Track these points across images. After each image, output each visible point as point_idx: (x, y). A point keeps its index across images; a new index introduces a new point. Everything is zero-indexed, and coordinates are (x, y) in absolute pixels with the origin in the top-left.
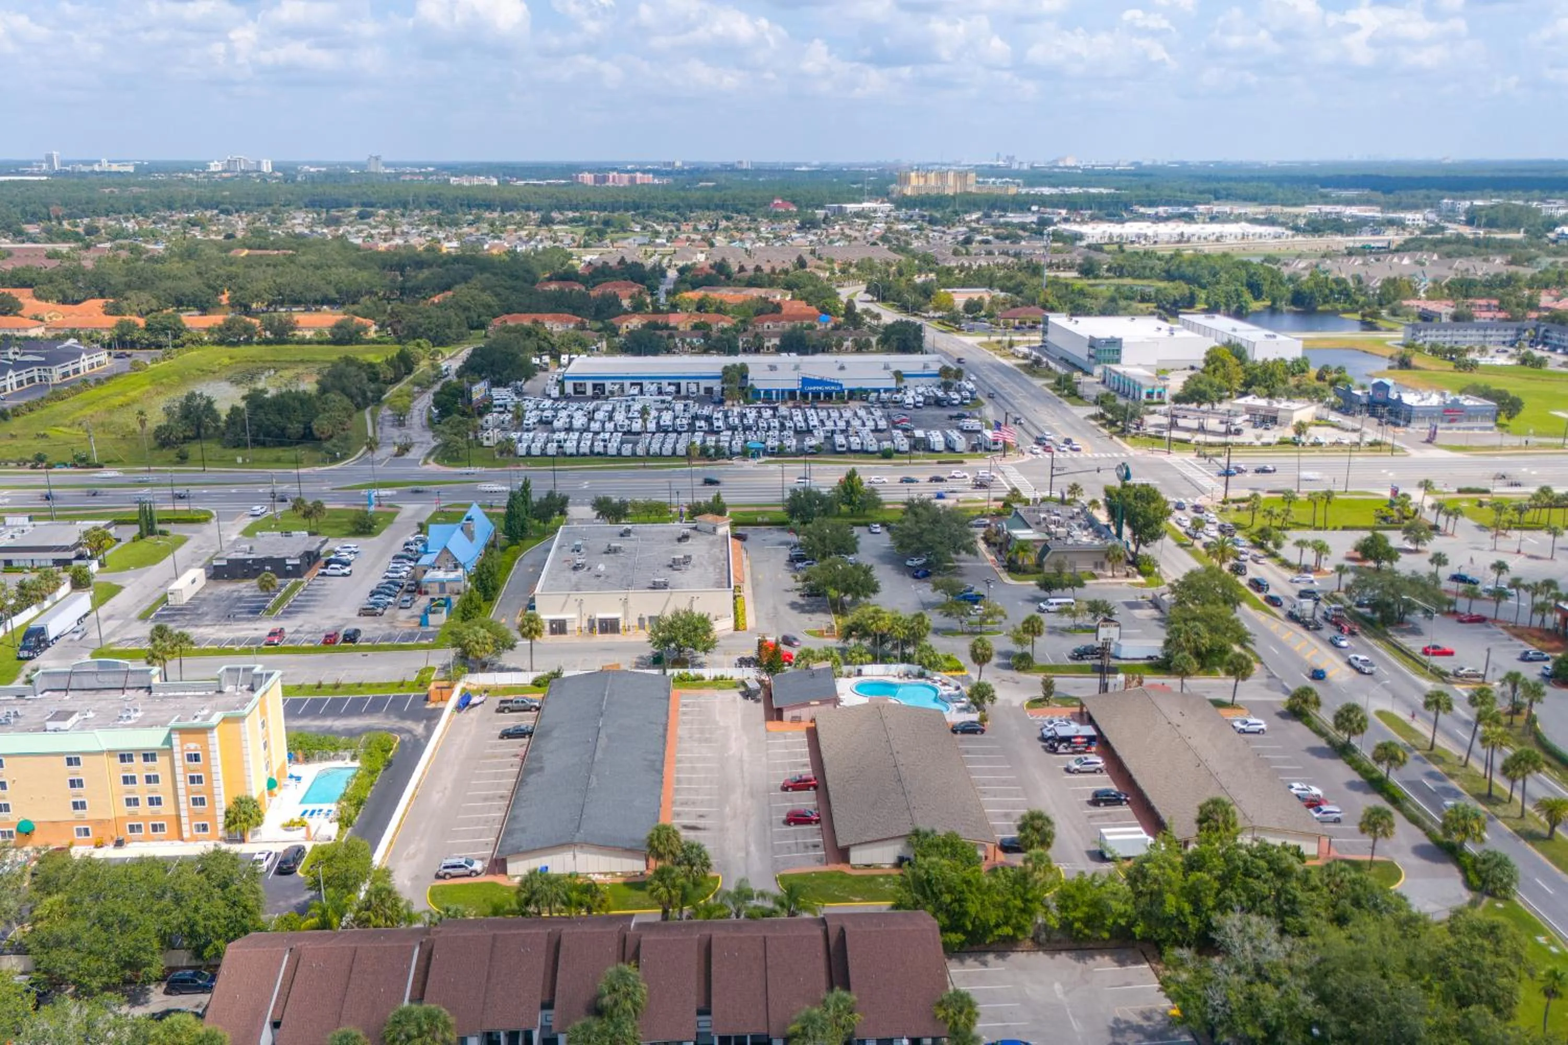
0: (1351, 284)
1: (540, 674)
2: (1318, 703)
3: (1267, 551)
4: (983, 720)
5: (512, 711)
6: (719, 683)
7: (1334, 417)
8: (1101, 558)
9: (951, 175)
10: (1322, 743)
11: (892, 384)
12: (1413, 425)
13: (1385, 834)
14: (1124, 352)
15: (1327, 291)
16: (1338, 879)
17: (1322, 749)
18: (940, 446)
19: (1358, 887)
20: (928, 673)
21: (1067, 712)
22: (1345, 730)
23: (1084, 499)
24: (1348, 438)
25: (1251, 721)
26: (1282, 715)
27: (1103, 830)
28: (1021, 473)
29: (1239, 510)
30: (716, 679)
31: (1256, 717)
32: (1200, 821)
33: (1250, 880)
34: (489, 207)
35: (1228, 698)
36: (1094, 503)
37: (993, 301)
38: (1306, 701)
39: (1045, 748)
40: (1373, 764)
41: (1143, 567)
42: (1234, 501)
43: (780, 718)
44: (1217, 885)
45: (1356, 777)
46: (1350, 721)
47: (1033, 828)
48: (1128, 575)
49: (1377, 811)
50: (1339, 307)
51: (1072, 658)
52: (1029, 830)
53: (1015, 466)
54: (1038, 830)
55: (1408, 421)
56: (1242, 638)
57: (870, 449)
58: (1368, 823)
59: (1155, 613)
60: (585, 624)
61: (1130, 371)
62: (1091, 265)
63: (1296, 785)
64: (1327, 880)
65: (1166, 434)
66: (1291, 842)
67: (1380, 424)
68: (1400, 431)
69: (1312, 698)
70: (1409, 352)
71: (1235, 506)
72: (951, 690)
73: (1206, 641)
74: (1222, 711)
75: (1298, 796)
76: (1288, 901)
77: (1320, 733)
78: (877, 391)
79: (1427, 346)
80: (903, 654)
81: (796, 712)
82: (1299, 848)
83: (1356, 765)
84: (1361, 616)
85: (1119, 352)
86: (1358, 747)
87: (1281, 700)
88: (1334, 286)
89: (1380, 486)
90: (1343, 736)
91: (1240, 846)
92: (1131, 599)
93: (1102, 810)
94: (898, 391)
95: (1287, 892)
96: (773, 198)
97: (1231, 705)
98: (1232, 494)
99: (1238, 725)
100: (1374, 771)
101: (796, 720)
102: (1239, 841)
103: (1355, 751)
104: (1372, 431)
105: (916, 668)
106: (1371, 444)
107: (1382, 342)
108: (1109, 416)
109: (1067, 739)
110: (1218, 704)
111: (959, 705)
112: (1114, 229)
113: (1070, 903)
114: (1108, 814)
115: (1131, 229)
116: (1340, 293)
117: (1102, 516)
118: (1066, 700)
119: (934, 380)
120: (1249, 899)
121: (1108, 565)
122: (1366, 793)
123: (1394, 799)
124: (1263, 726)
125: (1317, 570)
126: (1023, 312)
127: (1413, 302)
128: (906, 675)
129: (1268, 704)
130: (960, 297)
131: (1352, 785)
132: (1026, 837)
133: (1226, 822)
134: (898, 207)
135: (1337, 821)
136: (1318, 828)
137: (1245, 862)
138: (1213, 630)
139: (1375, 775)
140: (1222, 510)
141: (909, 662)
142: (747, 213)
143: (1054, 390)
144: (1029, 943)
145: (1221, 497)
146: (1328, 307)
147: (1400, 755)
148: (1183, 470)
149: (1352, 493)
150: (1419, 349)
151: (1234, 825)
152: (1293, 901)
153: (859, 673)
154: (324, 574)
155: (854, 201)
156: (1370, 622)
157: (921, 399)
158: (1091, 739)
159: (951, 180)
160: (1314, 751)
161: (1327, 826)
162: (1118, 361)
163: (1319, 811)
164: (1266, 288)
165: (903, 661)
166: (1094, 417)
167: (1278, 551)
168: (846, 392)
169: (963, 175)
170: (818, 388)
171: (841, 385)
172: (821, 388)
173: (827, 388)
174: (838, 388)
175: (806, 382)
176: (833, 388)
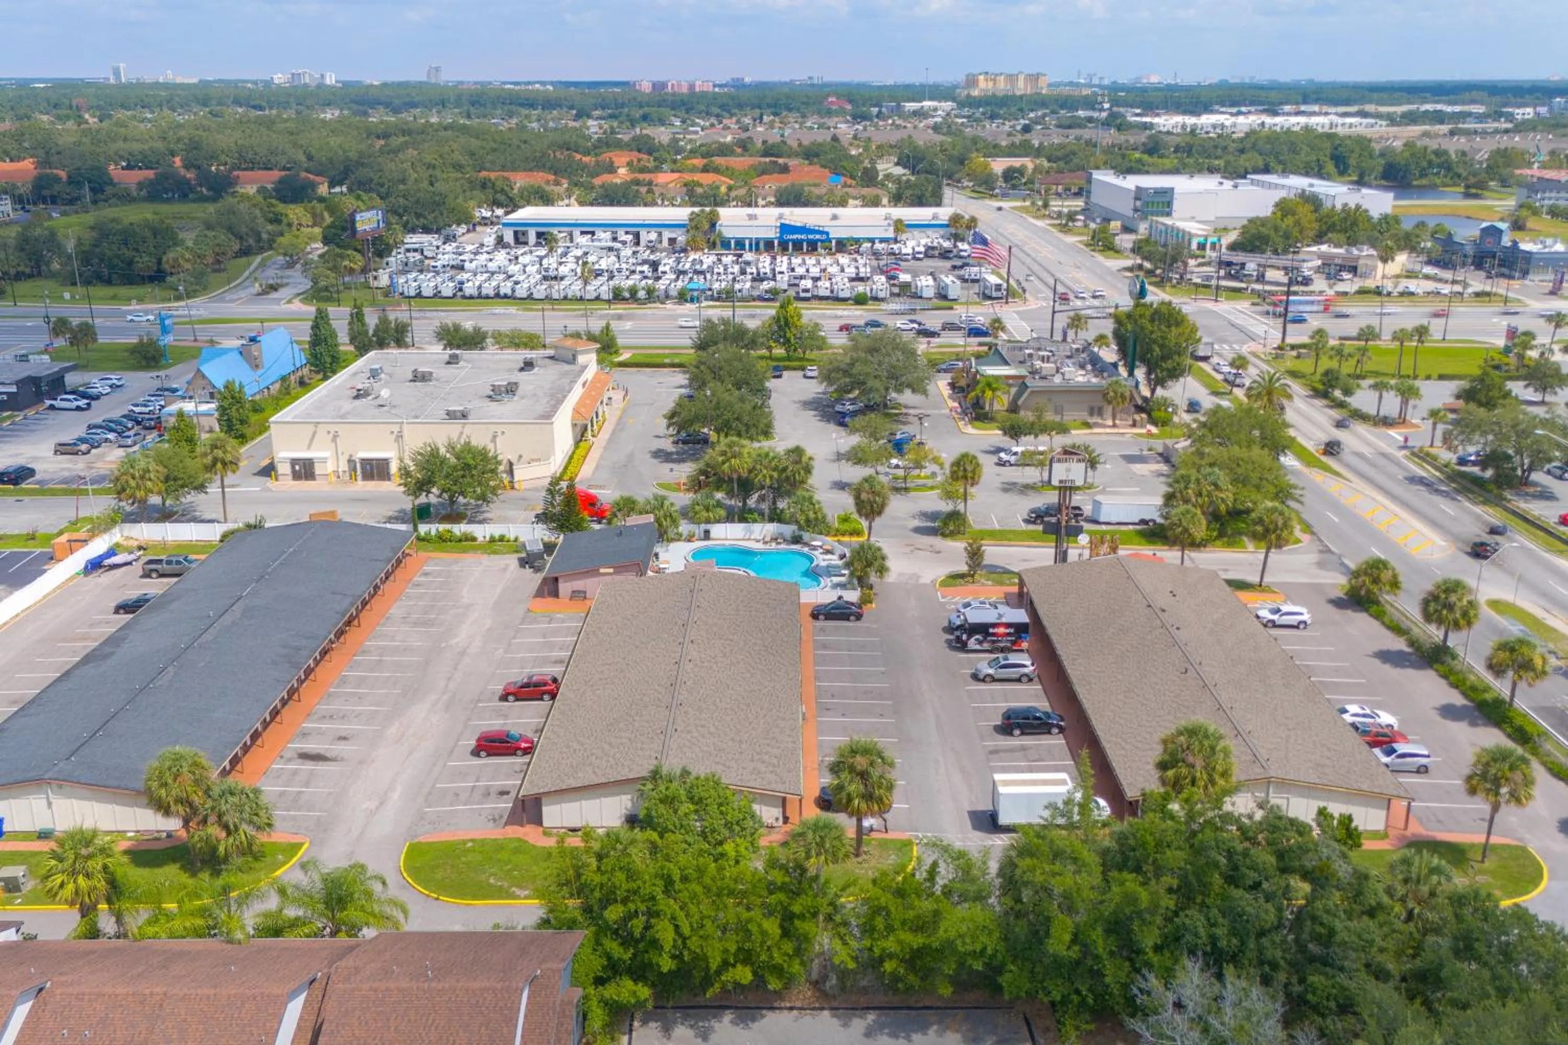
0: (1453, 156)
1: (237, 525)
2: (1395, 584)
3: (1333, 400)
4: (865, 600)
5: (162, 575)
6: (497, 544)
7: (1429, 270)
8: (1098, 401)
9: (1021, 78)
10: (1399, 644)
11: (890, 234)
12: (1530, 277)
13: (1515, 797)
14: (1176, 205)
15: (1425, 164)
16: (1425, 889)
17: (1401, 653)
18: (929, 293)
19: (1467, 911)
20: (806, 536)
21: (996, 593)
22: (1440, 621)
23: (1089, 334)
24: (1446, 289)
25: (1285, 608)
26: (1338, 603)
27: (998, 777)
28: (1022, 319)
29: (1298, 357)
30: (492, 540)
31: (1295, 603)
32: (1163, 766)
33: (1237, 893)
34: (532, 106)
35: (1254, 579)
36: (1101, 339)
37: (1036, 169)
38: (1376, 581)
39: (949, 642)
40: (1489, 678)
41: (1156, 414)
42: (1293, 347)
43: (555, 594)
44: (1169, 902)
45: (1457, 699)
46: (1450, 607)
47: (852, 769)
48: (1134, 425)
49: (1499, 756)
50: (1438, 181)
51: (1027, 521)
52: (845, 775)
53: (1017, 313)
54: (863, 775)
55: (1525, 273)
56: (1283, 493)
57: (842, 295)
58: (1484, 776)
59: (1164, 468)
60: (344, 466)
61: (1181, 225)
62: (1157, 143)
63: (1353, 708)
64: (1401, 890)
65: (1214, 282)
66: (1336, 809)
67: (1488, 277)
68: (1516, 284)
69: (1386, 576)
70: (1524, 213)
71: (1294, 353)
72: (834, 560)
73: (1227, 497)
74: (1243, 595)
75: (1354, 726)
76: (1317, 938)
77: (1397, 630)
78: (872, 241)
79: (1544, 210)
80: (773, 509)
81: (578, 585)
82: (1350, 818)
83: (1455, 679)
84: (1464, 475)
85: (1169, 204)
86: (1460, 651)
87: (1338, 582)
88: (1433, 157)
89: (1491, 334)
90: (1435, 633)
91: (1228, 818)
92: (1134, 451)
93: (1017, 741)
94: (896, 241)
95: (1314, 919)
96: (828, 95)
97: (1259, 587)
98: (1290, 340)
99: (1265, 614)
100: (1487, 689)
101: (573, 595)
102: (1227, 807)
103: (1454, 657)
104: (1477, 282)
105: (789, 530)
106: (1478, 294)
107: (1490, 208)
108: (1147, 265)
109: (982, 629)
110: (1239, 585)
111: (836, 580)
112: (1190, 120)
113: (879, 922)
114: (1023, 748)
115: (1207, 120)
116: (1440, 166)
117: (1109, 354)
118: (999, 573)
119: (942, 231)
120: (1233, 932)
121: (1109, 410)
122: (1473, 724)
123: (1522, 736)
124: (1306, 617)
125: (1400, 421)
126: (1068, 178)
127: (1528, 172)
128: (774, 539)
129: (1316, 588)
130: (999, 166)
131: (1448, 712)
132: (840, 788)
133: (1209, 769)
134: (961, 105)
135: (1422, 770)
136: (1386, 783)
137: (1230, 853)
138: (1240, 481)
139: (1488, 696)
140: (1277, 357)
141: (780, 521)
142: (798, 110)
143: (1087, 245)
144: (806, 993)
145: (1277, 343)
146: (1424, 182)
147: (1538, 662)
148: (1231, 318)
149: (1450, 341)
150: (1535, 212)
151: (1225, 774)
152: (1327, 938)
153: (707, 535)
154: (52, 407)
155: (914, 100)
156: (1477, 482)
157: (922, 249)
158: (1020, 629)
159: (1021, 83)
160: (1386, 656)
161: (1405, 779)
162: (1169, 214)
163: (1390, 752)
164: (1352, 161)
165: (771, 520)
166: (1130, 269)
167: (1348, 399)
168: (834, 242)
169: (1034, 78)
170: (799, 237)
171: (827, 234)
172: (803, 237)
173: (811, 237)
174: (824, 237)
175: (785, 228)
176: (818, 237)
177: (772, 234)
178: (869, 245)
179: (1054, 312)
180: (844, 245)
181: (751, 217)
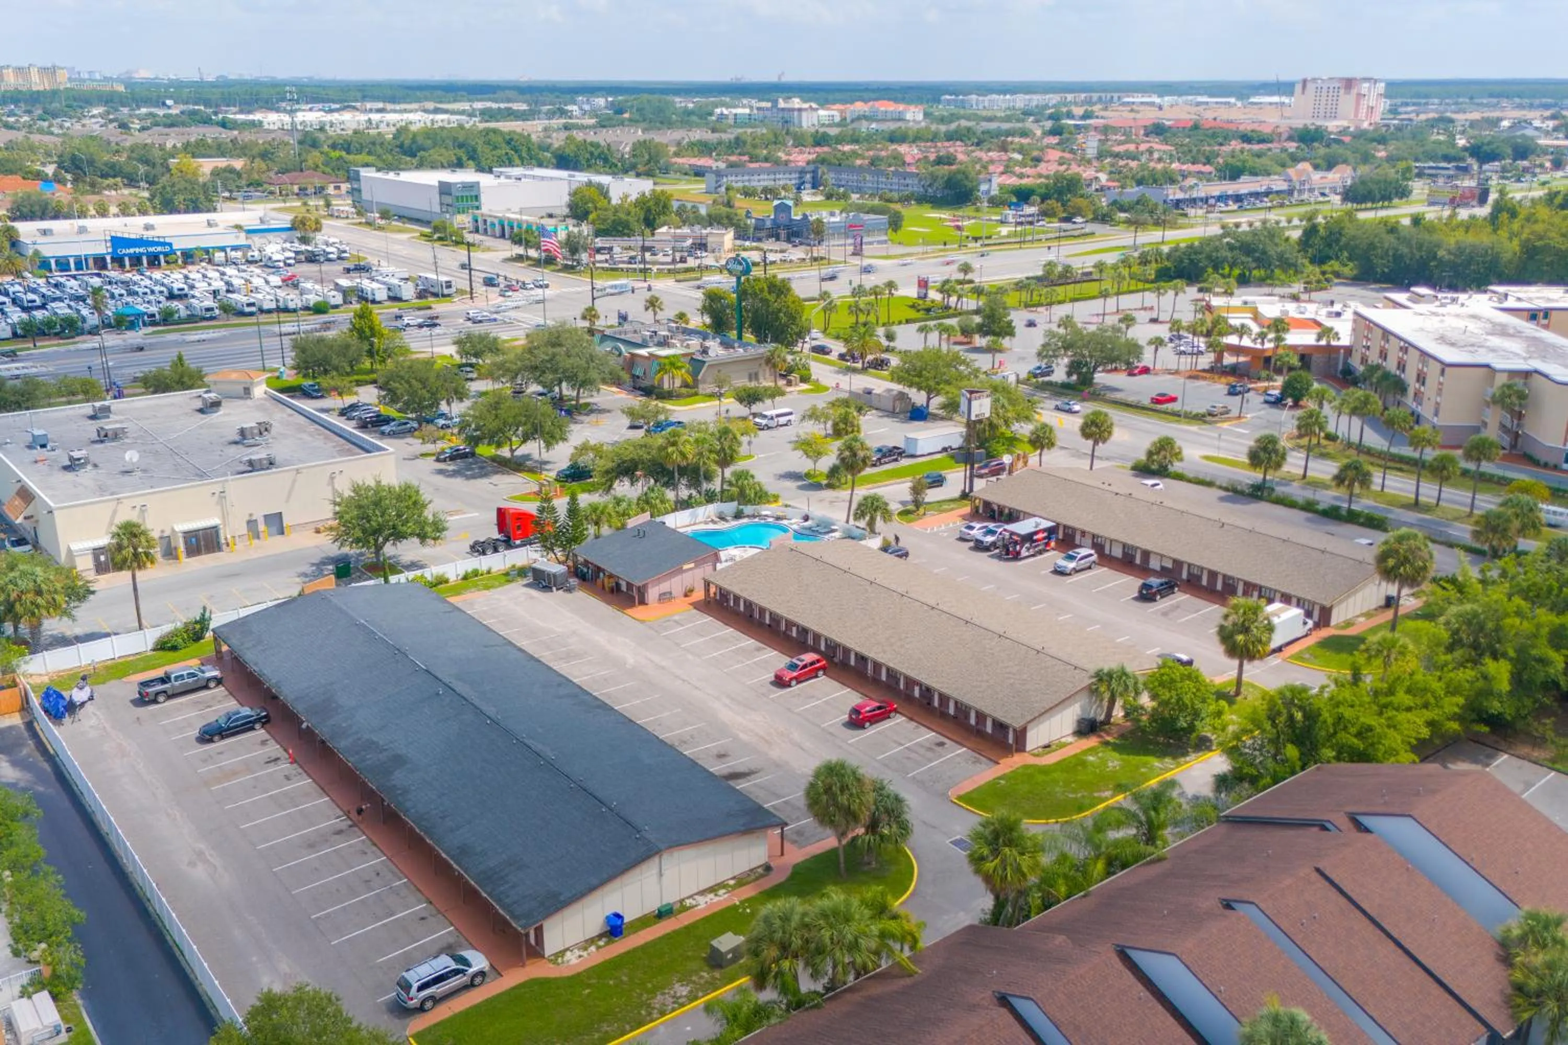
1: (167, 628)
2: (1178, 454)
5: (172, 696)
6: (475, 581)
7: (748, 243)
8: (755, 368)
9: (34, 71)
14: (483, 198)
15: (588, 155)
20: (747, 509)
30: (464, 577)
45: (1303, 514)
48: (789, 384)
69: (1175, 449)
77: (1204, 483)
78: (223, 249)
83: (1289, 503)
85: (477, 198)
94: (250, 248)
101: (665, 597)
103: (1272, 489)
105: (731, 507)
107: (687, 191)
119: (284, 235)
121: (765, 374)
122: (1337, 525)
127: (678, 160)
128: (721, 518)
139: (1322, 507)
143: (432, 241)
158: (1050, 532)
166: (514, 260)
167: (892, 344)
168: (179, 253)
169: (50, 71)
170: (137, 250)
171: (170, 245)
172: (141, 250)
173: (151, 249)
174: (167, 249)
175: (116, 241)
176: (159, 249)
177: (102, 249)
178: (223, 254)
179: (594, 299)
180: (191, 256)
181: (82, 230)
